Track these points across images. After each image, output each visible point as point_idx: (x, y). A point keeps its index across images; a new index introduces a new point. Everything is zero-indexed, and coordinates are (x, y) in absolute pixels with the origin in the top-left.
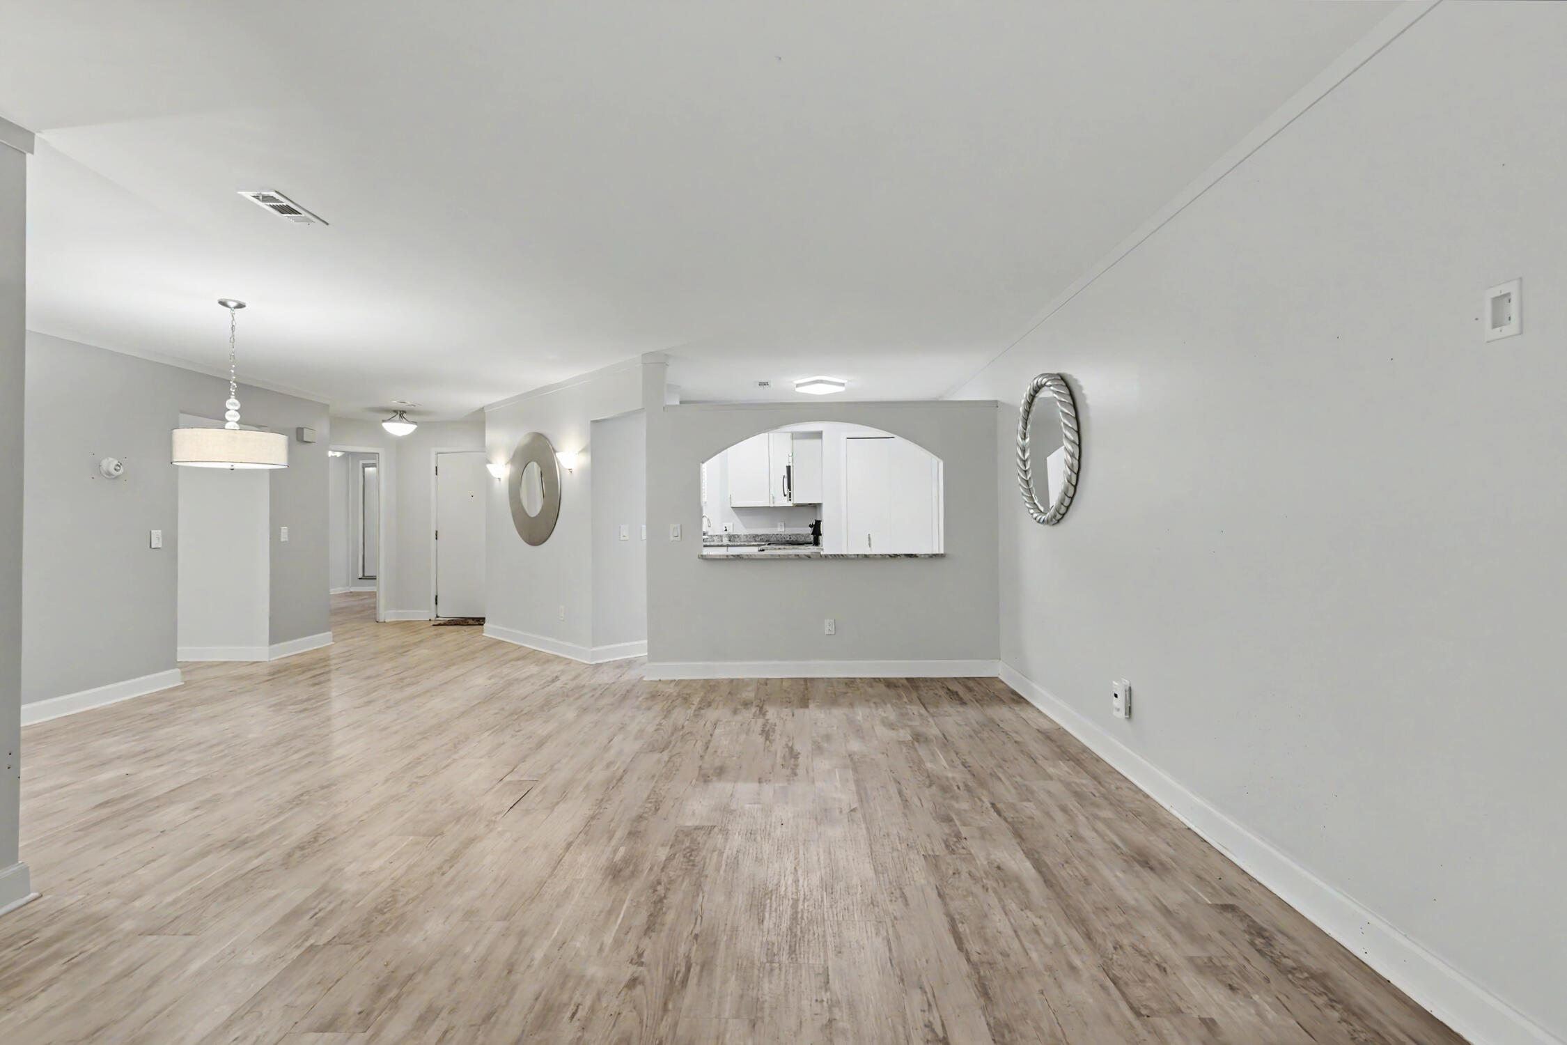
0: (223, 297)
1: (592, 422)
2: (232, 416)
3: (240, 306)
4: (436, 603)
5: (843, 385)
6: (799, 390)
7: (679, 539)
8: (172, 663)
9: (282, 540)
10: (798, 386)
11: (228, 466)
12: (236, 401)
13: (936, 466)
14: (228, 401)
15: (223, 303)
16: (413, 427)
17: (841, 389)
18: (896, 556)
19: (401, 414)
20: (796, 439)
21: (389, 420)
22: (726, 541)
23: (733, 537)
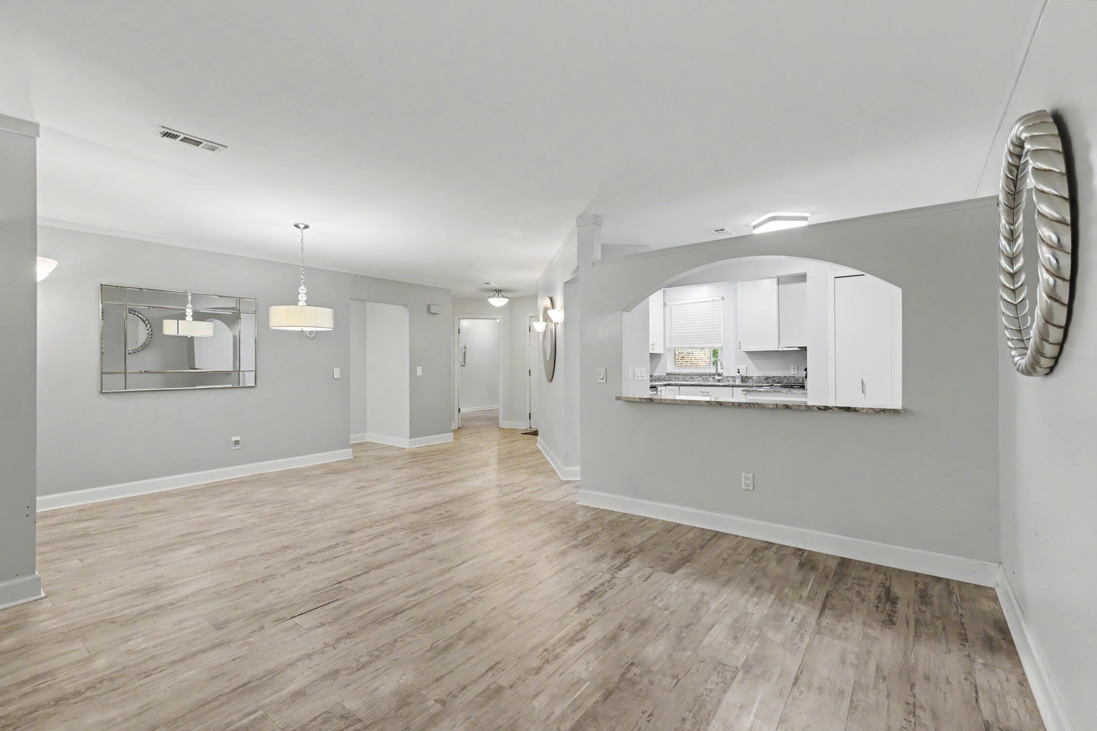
0: (297, 222)
1: (564, 283)
2: (302, 298)
3: (306, 227)
4: (530, 418)
5: (806, 219)
6: (757, 231)
7: (604, 381)
8: (345, 445)
9: (418, 375)
10: (755, 227)
11: (299, 329)
12: (304, 288)
13: (895, 299)
14: (301, 288)
15: (297, 226)
16: (506, 301)
17: (804, 224)
18: (826, 408)
19: (498, 292)
20: (781, 284)
21: (492, 297)
22: (738, 382)
23: (746, 379)
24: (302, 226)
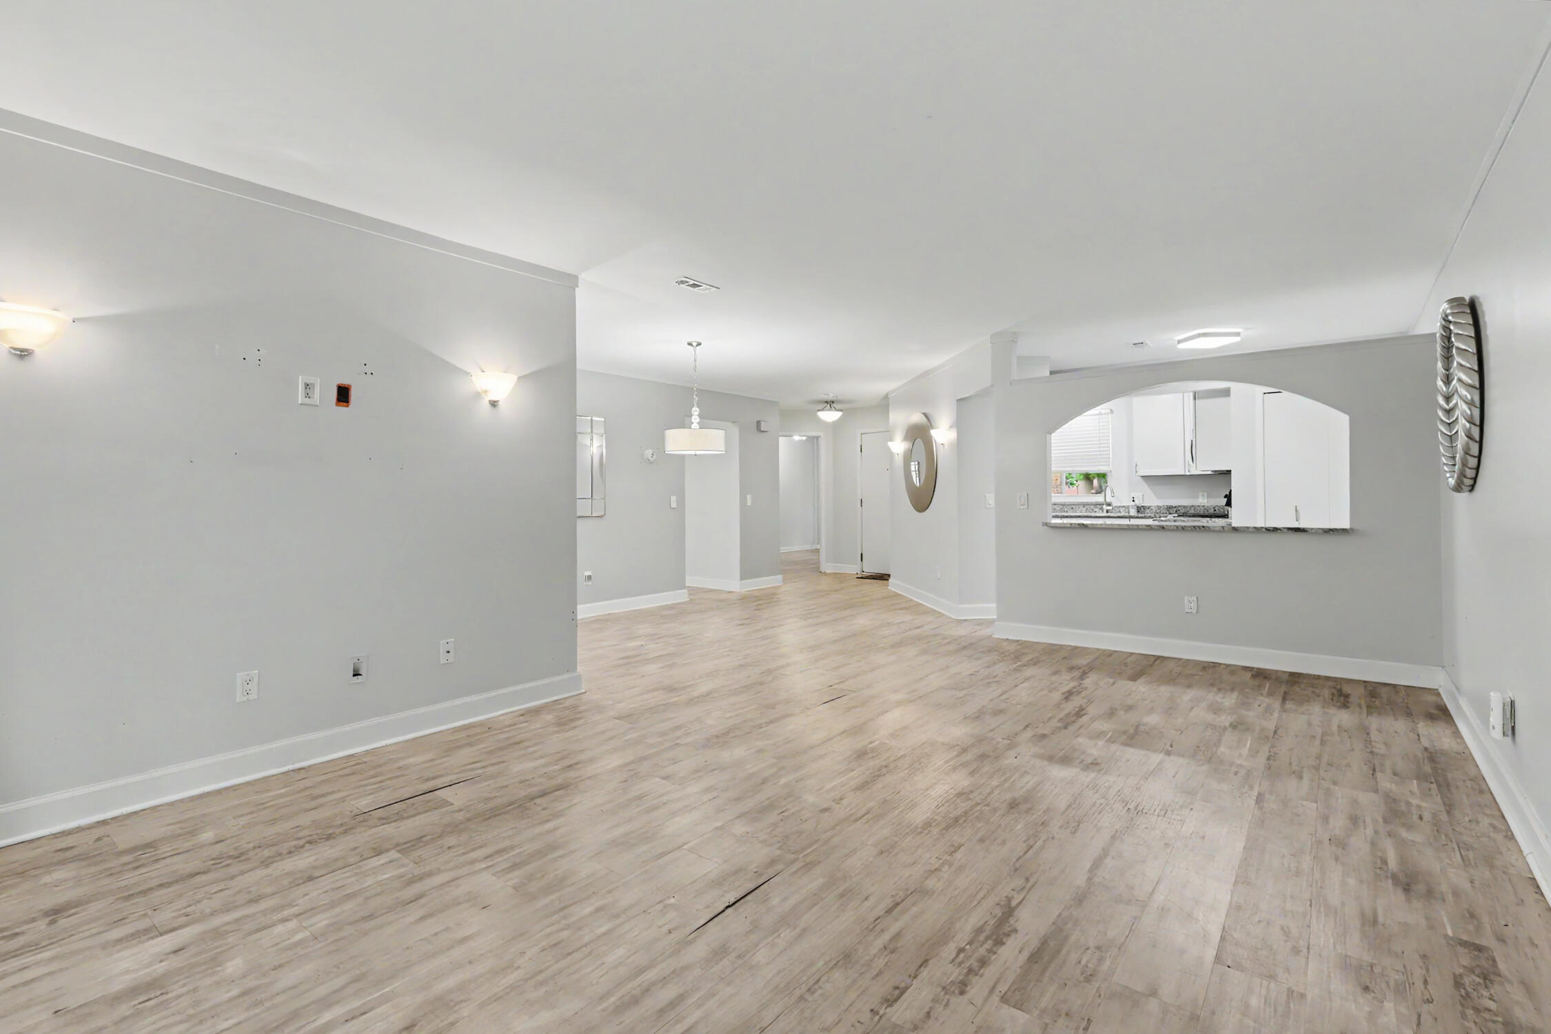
0: (690, 340)
1: (957, 400)
2: (695, 419)
3: (699, 344)
4: (862, 560)
5: (1238, 334)
6: (1181, 346)
7: (1026, 506)
8: (681, 584)
9: (748, 504)
10: (1179, 342)
11: (693, 453)
12: (697, 409)
13: (1341, 422)
14: (694, 409)
15: (690, 344)
16: (839, 414)
17: (1237, 339)
19: (830, 404)
20: (1199, 398)
21: (823, 410)
22: (1133, 512)
23: (1142, 509)
24: (695, 344)
